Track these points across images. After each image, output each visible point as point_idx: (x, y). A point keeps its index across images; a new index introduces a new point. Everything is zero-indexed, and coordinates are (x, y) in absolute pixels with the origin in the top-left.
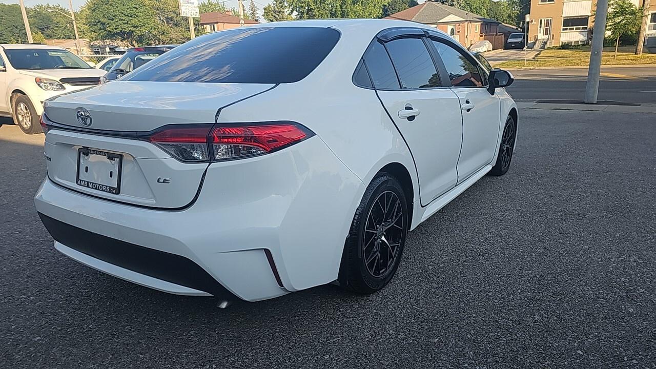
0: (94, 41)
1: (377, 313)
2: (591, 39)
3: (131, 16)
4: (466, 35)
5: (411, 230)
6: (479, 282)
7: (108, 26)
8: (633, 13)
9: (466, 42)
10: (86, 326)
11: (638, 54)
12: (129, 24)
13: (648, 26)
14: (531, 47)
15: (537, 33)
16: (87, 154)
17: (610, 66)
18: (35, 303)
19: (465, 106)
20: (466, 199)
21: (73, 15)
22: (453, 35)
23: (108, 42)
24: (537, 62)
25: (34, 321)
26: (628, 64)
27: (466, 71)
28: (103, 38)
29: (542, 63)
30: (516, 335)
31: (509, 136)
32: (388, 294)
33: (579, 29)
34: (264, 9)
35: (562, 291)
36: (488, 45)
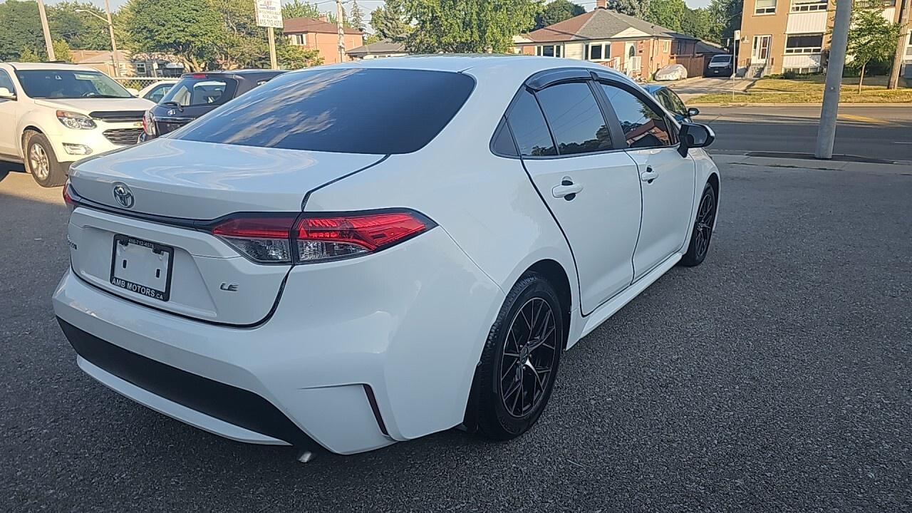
0: (137, 53)
1: (517, 468)
2: (826, 65)
3: (189, 22)
4: (651, 56)
5: (567, 348)
6: (660, 427)
7: (156, 34)
8: (886, 31)
9: (651, 66)
10: (116, 475)
11: (891, 88)
12: (186, 32)
13: (906, 49)
14: (742, 75)
15: (750, 56)
16: (125, 243)
17: (851, 105)
18: (49, 439)
19: (646, 175)
20: (645, 300)
21: (109, 17)
22: (633, 55)
23: (156, 55)
24: (750, 97)
25: (47, 466)
26: (877, 102)
27: (647, 118)
28: (150, 50)
29: (756, 97)
30: (710, 508)
31: (706, 212)
32: (533, 441)
33: (810, 51)
34: (372, 14)
35: (775, 443)
36: (681, 71)
